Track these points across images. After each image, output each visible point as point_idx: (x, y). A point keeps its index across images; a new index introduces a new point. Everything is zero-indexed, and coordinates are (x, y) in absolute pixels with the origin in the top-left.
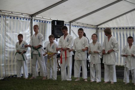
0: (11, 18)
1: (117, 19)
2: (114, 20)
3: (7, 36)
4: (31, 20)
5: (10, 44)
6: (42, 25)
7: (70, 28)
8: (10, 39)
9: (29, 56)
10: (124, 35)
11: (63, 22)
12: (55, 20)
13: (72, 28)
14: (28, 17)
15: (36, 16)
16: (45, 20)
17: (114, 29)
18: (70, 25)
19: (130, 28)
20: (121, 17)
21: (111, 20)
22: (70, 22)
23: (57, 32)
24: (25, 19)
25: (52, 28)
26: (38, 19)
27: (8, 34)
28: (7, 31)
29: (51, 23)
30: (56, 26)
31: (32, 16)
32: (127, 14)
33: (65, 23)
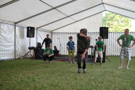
0: (3, 24)
1: (64, 27)
2: (62, 28)
3: (1, 35)
4: (15, 26)
5: (3, 40)
6: (21, 29)
7: (37, 32)
8: (3, 37)
9: (13, 48)
10: (67, 37)
11: (34, 28)
12: (29, 27)
13: (38, 32)
14: (13, 24)
15: (18, 24)
16: (23, 26)
17: (61, 33)
18: (37, 30)
19: (71, 33)
20: (66, 27)
21: (60, 28)
22: (37, 28)
23: (31, 34)
24: (12, 25)
25: (27, 31)
26: (19, 25)
27: (2, 34)
28: (1, 32)
29: (26, 28)
30: (30, 30)
31: (16, 23)
32: (69, 25)
33: (35, 29)
